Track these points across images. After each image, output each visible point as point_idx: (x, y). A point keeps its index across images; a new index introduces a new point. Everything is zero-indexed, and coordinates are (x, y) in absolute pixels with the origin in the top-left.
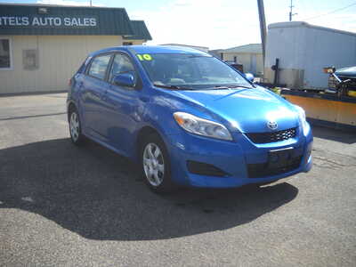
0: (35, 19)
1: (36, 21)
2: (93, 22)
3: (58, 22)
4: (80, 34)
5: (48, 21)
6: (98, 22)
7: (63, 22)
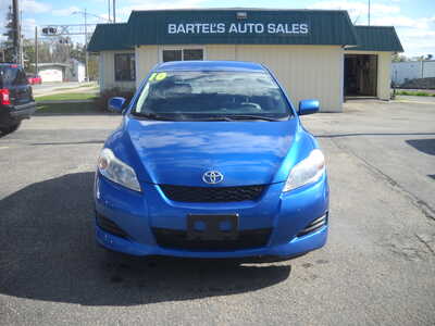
0: (233, 25)
1: (233, 28)
2: (304, 29)
3: (259, 28)
4: (288, 43)
5: (248, 27)
6: (311, 29)
7: (266, 28)
